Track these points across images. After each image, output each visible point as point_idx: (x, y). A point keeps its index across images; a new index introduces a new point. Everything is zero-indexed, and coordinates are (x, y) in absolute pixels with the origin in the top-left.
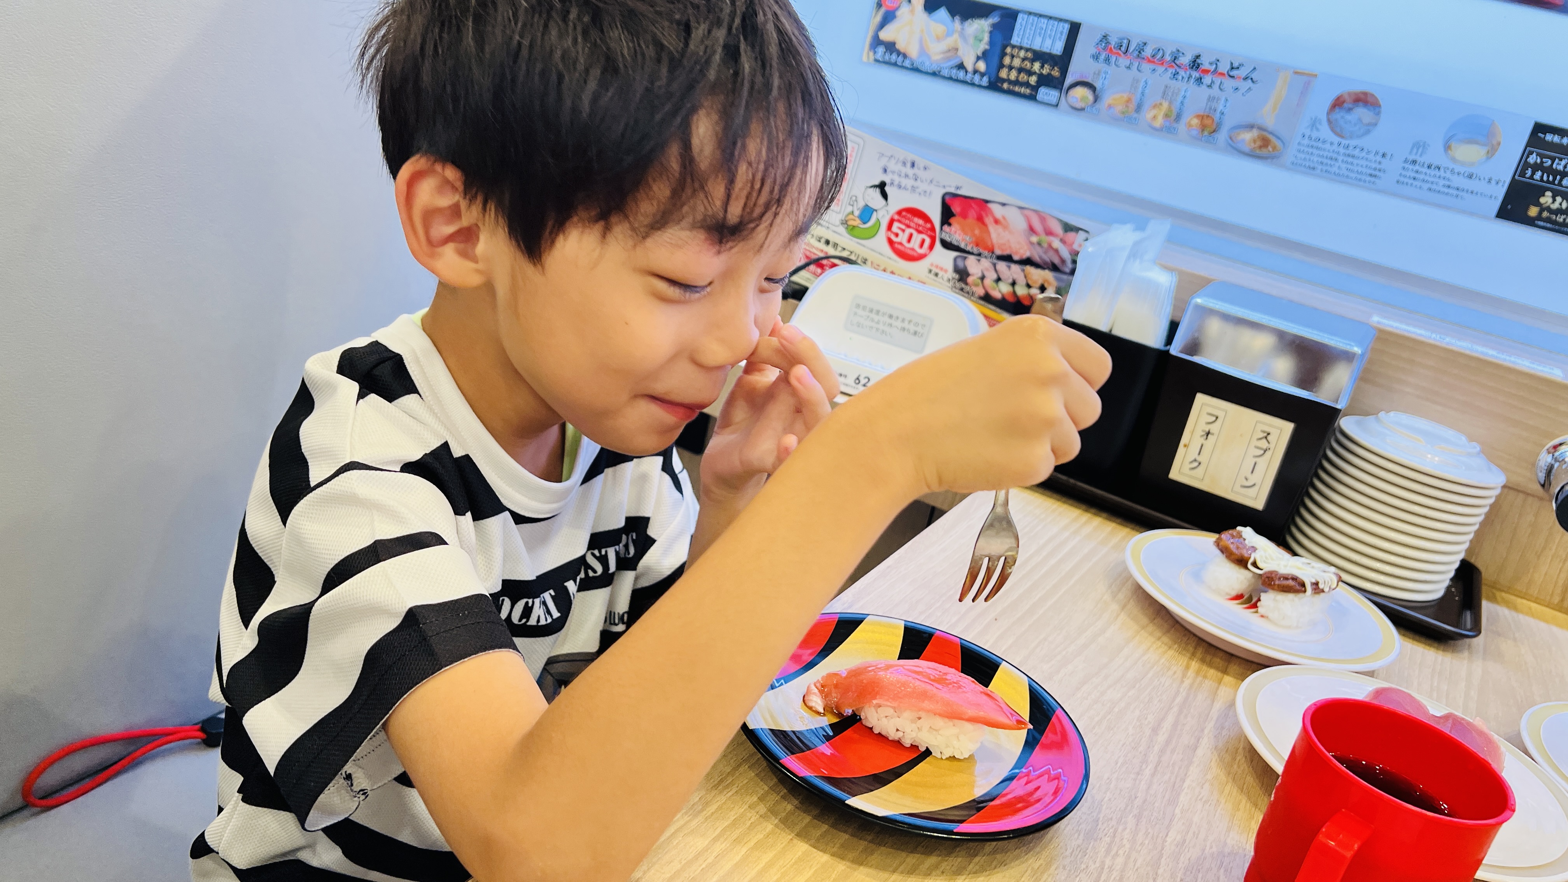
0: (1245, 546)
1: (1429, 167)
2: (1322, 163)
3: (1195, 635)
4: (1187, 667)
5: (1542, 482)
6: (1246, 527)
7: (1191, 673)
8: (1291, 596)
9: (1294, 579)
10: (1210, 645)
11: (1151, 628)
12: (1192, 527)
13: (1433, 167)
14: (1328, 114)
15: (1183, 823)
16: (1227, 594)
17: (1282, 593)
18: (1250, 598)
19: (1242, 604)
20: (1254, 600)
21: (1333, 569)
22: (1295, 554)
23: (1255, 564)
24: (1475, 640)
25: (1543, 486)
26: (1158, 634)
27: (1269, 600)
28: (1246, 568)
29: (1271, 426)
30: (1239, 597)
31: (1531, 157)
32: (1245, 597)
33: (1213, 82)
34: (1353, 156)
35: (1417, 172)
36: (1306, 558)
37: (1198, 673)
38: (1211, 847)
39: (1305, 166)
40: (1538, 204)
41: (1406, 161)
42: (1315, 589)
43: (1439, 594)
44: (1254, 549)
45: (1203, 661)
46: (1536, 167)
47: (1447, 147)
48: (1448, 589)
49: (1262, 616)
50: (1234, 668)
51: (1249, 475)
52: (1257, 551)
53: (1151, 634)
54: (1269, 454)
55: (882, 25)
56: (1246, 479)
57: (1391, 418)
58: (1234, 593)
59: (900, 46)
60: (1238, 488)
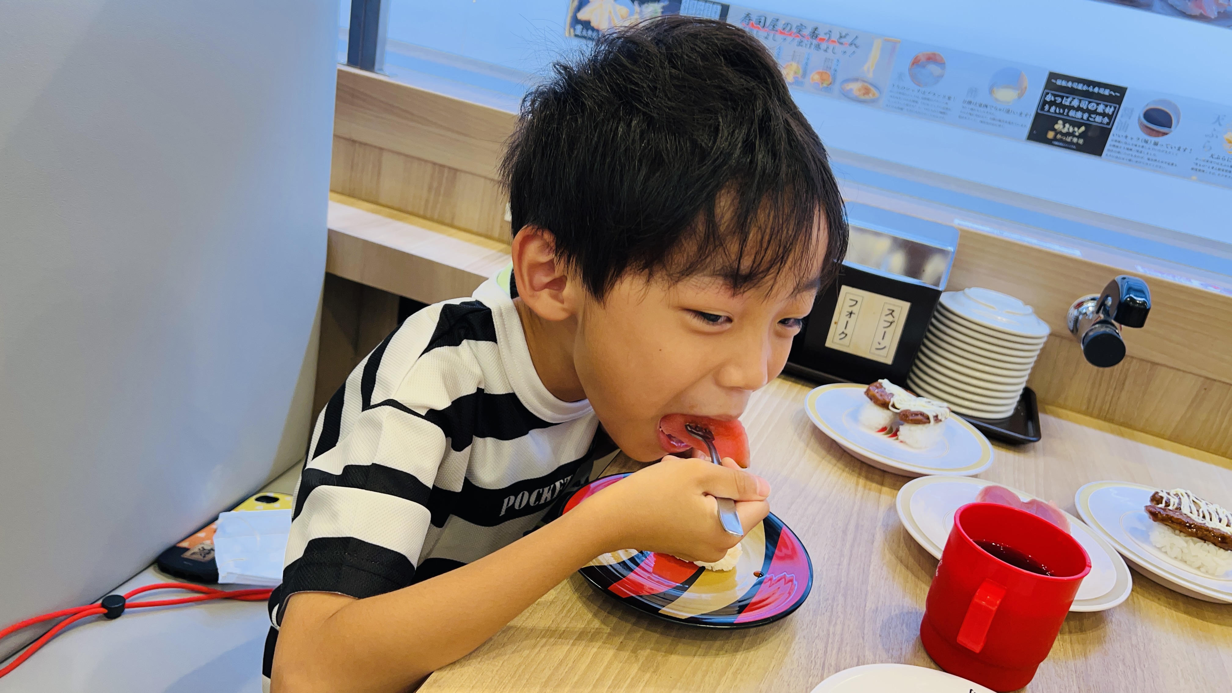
0: (886, 394)
1: (980, 105)
2: (907, 105)
3: (858, 460)
4: (857, 484)
5: (1072, 328)
6: (883, 379)
7: (860, 488)
8: (920, 427)
9: (922, 414)
10: (870, 466)
11: (829, 457)
12: (846, 381)
13: (982, 106)
14: (910, 70)
15: (874, 596)
16: (876, 428)
17: (915, 425)
18: (891, 429)
19: (887, 434)
20: (894, 430)
21: (946, 404)
22: (918, 395)
23: (893, 406)
24: (1037, 444)
25: (1072, 331)
26: (834, 461)
27: (905, 430)
28: (888, 409)
29: (894, 305)
30: (883, 430)
31: (1047, 96)
32: (888, 429)
33: (828, 48)
34: (928, 99)
35: (972, 109)
36: (927, 398)
37: (865, 487)
38: (895, 611)
39: (895, 107)
40: (1054, 130)
41: (964, 102)
42: (936, 420)
43: (1010, 413)
44: (892, 395)
45: (867, 478)
46: (1051, 103)
47: (991, 91)
48: (1016, 409)
49: (901, 442)
50: (888, 480)
51: (881, 341)
52: (894, 396)
53: (829, 462)
54: (894, 325)
55: (579, 8)
56: (879, 344)
57: (972, 292)
58: (880, 427)
59: (594, 24)
60: (873, 350)
